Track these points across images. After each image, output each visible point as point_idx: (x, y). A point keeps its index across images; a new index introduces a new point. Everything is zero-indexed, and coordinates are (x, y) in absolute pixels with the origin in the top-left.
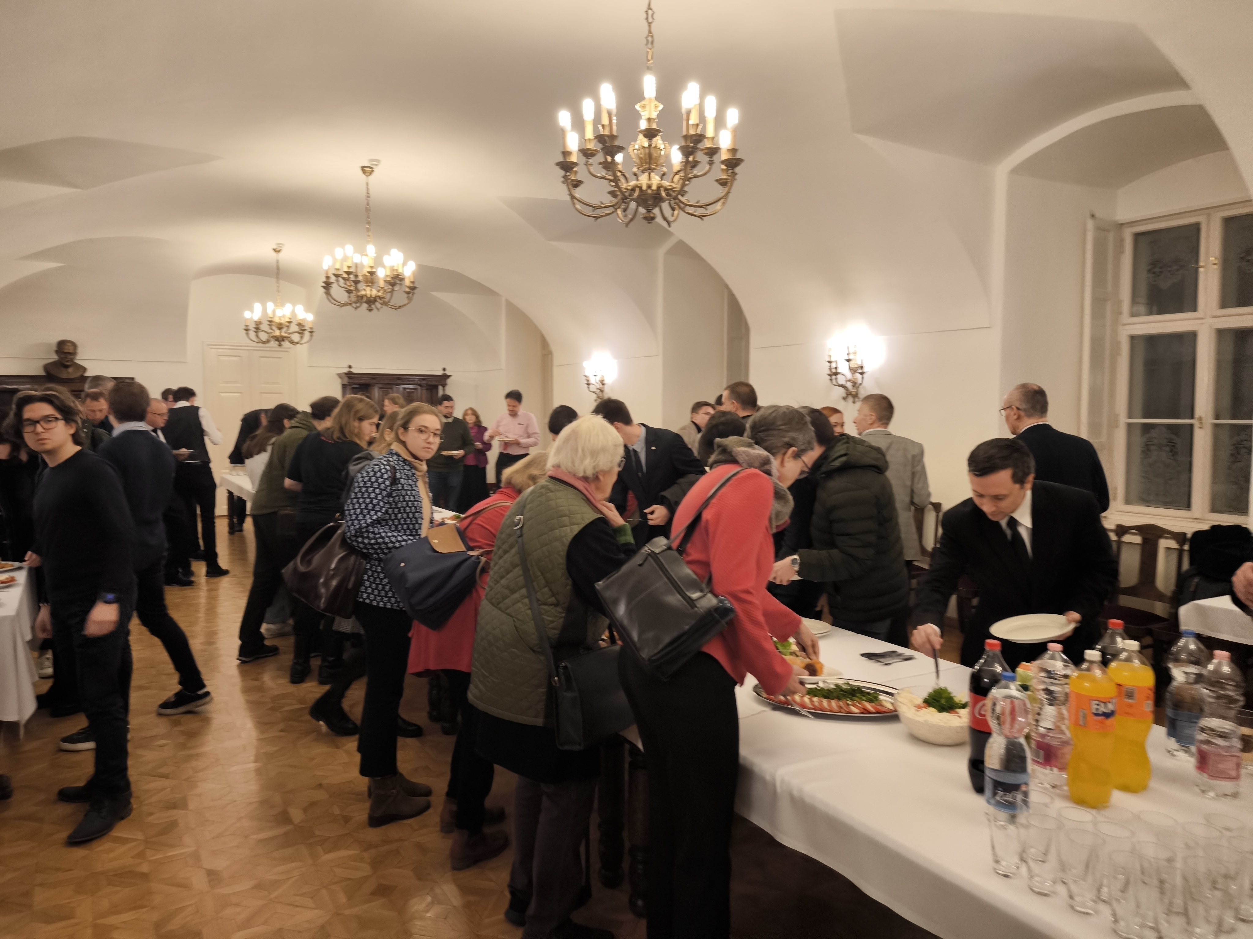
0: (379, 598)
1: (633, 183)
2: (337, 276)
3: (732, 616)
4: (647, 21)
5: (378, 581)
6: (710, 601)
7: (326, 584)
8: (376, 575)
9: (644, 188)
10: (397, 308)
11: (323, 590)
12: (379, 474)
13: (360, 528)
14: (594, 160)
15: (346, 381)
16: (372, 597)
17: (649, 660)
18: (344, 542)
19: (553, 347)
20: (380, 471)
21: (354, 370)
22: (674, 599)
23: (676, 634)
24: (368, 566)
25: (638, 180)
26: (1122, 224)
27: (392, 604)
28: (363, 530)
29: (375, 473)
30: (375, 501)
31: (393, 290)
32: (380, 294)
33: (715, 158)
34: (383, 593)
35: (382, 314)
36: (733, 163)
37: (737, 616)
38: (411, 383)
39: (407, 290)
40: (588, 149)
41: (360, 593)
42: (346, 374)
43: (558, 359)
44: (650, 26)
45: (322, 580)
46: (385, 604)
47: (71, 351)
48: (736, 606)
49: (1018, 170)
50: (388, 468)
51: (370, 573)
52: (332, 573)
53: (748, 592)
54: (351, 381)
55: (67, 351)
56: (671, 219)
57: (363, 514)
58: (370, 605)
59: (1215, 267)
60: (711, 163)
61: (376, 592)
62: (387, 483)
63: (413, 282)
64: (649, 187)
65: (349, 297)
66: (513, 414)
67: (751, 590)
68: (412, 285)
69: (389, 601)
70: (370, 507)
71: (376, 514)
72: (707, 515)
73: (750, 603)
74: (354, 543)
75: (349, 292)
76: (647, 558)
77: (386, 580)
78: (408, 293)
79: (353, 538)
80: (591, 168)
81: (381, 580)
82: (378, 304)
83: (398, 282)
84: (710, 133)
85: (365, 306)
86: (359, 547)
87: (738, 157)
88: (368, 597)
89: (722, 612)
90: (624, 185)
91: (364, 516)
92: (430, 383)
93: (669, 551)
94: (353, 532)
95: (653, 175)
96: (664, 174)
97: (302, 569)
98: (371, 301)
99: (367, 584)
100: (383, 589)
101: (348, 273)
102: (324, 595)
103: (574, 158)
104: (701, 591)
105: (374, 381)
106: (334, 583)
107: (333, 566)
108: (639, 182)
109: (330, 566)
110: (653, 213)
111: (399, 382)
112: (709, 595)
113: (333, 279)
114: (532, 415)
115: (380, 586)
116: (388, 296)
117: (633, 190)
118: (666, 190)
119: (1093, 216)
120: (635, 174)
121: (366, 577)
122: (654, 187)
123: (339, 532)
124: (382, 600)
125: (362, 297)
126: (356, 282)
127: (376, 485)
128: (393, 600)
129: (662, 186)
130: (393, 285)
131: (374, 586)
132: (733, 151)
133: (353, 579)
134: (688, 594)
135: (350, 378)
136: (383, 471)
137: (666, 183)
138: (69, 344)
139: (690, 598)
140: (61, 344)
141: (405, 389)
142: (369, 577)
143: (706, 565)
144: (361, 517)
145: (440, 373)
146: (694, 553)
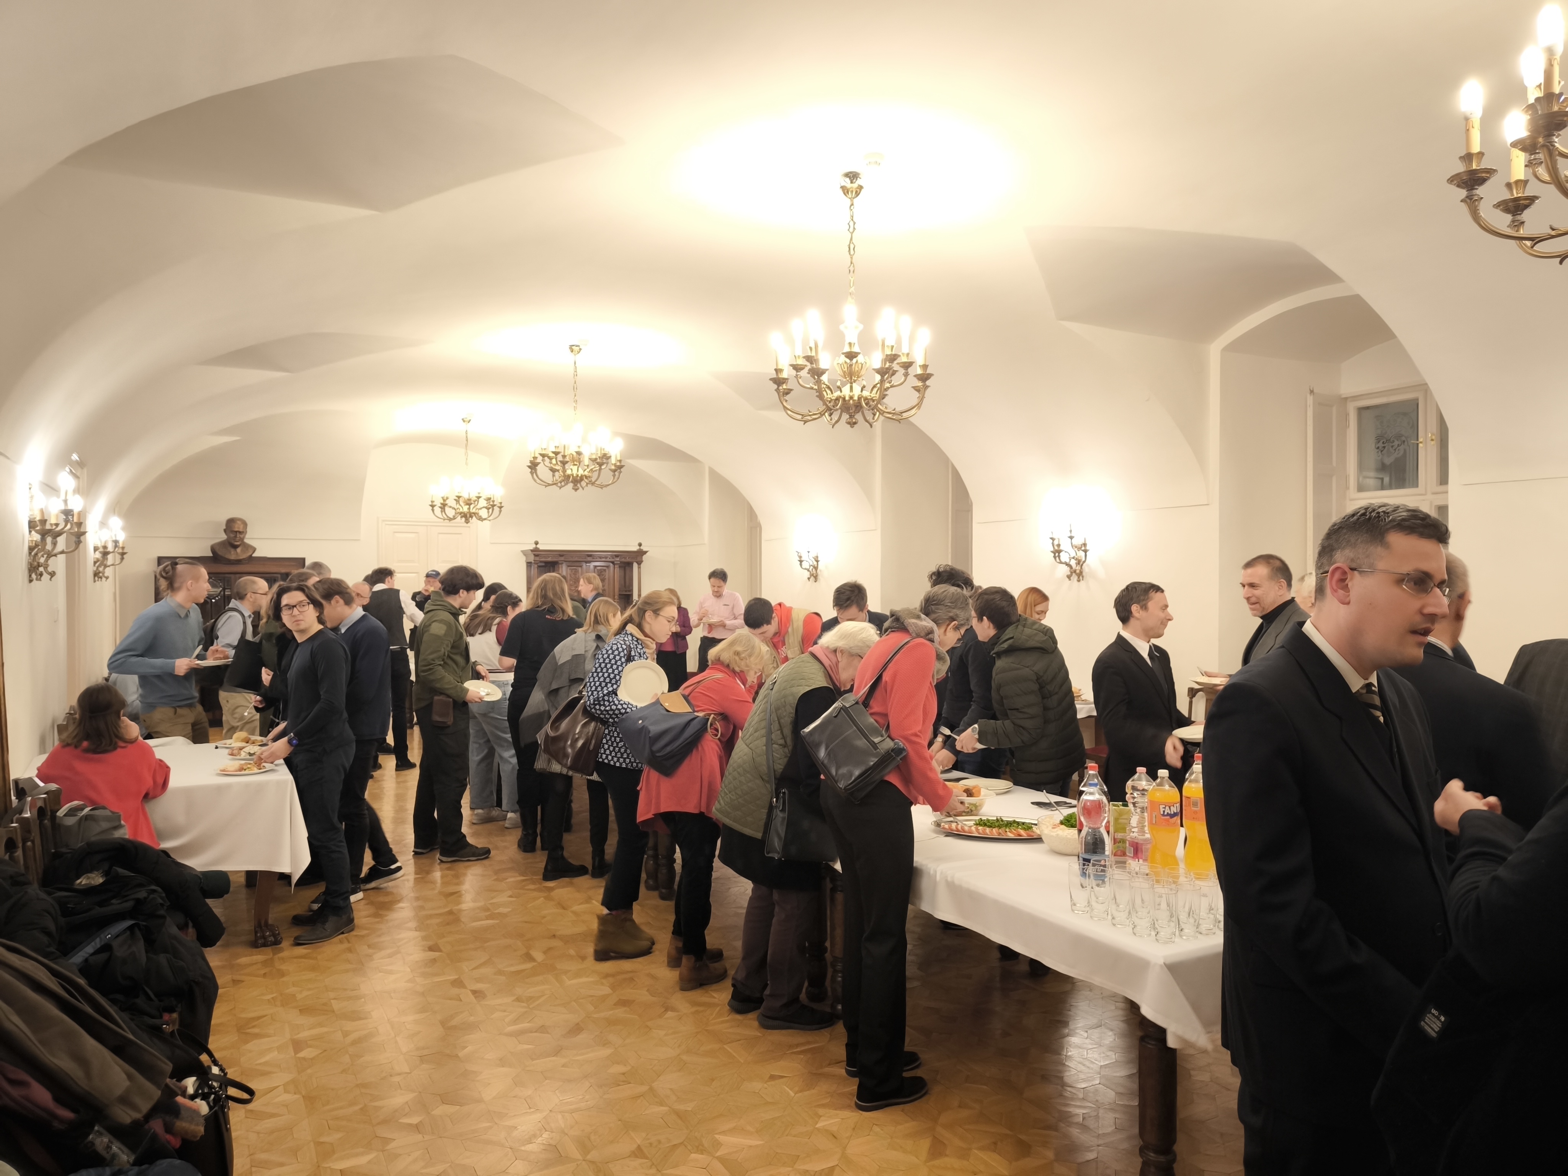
0: (615, 759)
1: (837, 394)
2: (543, 456)
3: (904, 754)
4: (850, 254)
5: (615, 745)
6: (889, 744)
7: (573, 745)
8: (613, 739)
9: (847, 398)
10: (602, 487)
11: (570, 750)
12: (616, 653)
13: (598, 698)
14: (804, 373)
15: (532, 559)
16: (610, 758)
17: (845, 788)
18: (586, 712)
19: (762, 519)
20: (618, 649)
21: (541, 547)
22: (861, 743)
23: (863, 768)
24: (607, 732)
25: (841, 392)
26: (1346, 399)
27: (627, 765)
28: (601, 699)
29: (613, 652)
30: (612, 676)
31: (600, 469)
32: (586, 473)
33: (910, 370)
34: (619, 755)
35: (587, 492)
36: (924, 378)
37: (908, 753)
38: (604, 560)
39: (613, 467)
40: (798, 365)
41: (600, 755)
42: (532, 551)
43: (767, 534)
44: (852, 258)
45: (569, 743)
46: (621, 764)
47: (241, 530)
48: (908, 747)
49: (1233, 347)
50: (624, 647)
51: (608, 737)
52: (577, 736)
53: (916, 735)
54: (537, 559)
55: (236, 529)
56: (871, 421)
57: (601, 686)
58: (609, 764)
59: (1433, 443)
60: (906, 375)
61: (613, 754)
62: (623, 660)
63: (620, 461)
64: (851, 398)
65: (554, 476)
66: (718, 595)
67: (919, 734)
68: (618, 464)
69: (624, 761)
70: (608, 680)
71: (612, 686)
72: (886, 677)
73: (919, 743)
74: (593, 710)
75: (553, 471)
76: (840, 711)
77: (622, 744)
78: (614, 471)
79: (592, 706)
80: (800, 381)
81: (617, 743)
82: (583, 483)
83: (605, 461)
84: (905, 350)
85: (571, 485)
86: (597, 714)
87: (928, 372)
88: (607, 758)
89: (898, 751)
90: (828, 395)
91: (602, 688)
92: (623, 560)
93: (856, 705)
94: (592, 701)
95: (854, 385)
96: (864, 387)
97: (552, 734)
98: (577, 481)
99: (606, 746)
100: (619, 751)
101: (556, 453)
102: (571, 756)
103: (784, 375)
104: (882, 736)
105: (562, 559)
106: (580, 743)
107: (577, 731)
108: (842, 394)
109: (575, 731)
110: (855, 419)
111: (589, 559)
112: (888, 739)
113: (539, 460)
114: (738, 594)
115: (617, 749)
116: (595, 475)
117: (837, 399)
118: (866, 399)
119: (1312, 392)
120: (839, 387)
121: (604, 741)
122: (856, 398)
123: (582, 701)
124: (618, 761)
125: (569, 476)
126: (564, 463)
127: (613, 662)
128: (628, 760)
129: (863, 396)
130: (600, 465)
131: (611, 748)
132: (925, 367)
133: (593, 742)
134: (872, 738)
135: (535, 555)
136: (620, 649)
137: (866, 393)
138: (238, 522)
139: (873, 742)
140: (231, 522)
141: (595, 567)
142: (607, 741)
143: (885, 715)
144: (599, 689)
145: (635, 548)
146: (876, 706)
